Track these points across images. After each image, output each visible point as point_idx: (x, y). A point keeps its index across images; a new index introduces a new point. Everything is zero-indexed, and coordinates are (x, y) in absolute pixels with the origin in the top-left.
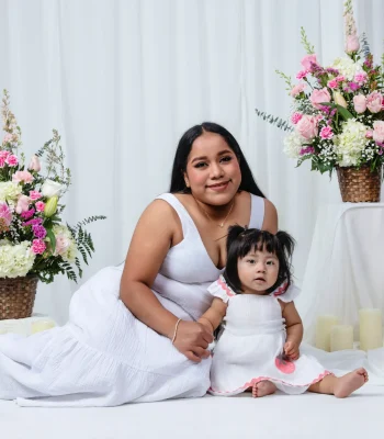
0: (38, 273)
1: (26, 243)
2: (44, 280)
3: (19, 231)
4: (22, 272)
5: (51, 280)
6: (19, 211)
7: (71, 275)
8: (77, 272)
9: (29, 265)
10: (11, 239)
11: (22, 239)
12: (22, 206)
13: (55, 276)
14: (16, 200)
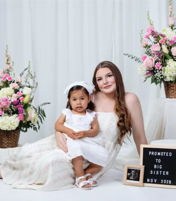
0: (20, 128)
1: (16, 115)
2: (23, 131)
3: (12, 110)
4: (14, 128)
5: (26, 131)
6: (12, 101)
7: (35, 129)
8: (37, 128)
9: (17, 125)
10: (9, 114)
11: (14, 113)
12: (14, 99)
13: (28, 129)
14: (11, 96)
